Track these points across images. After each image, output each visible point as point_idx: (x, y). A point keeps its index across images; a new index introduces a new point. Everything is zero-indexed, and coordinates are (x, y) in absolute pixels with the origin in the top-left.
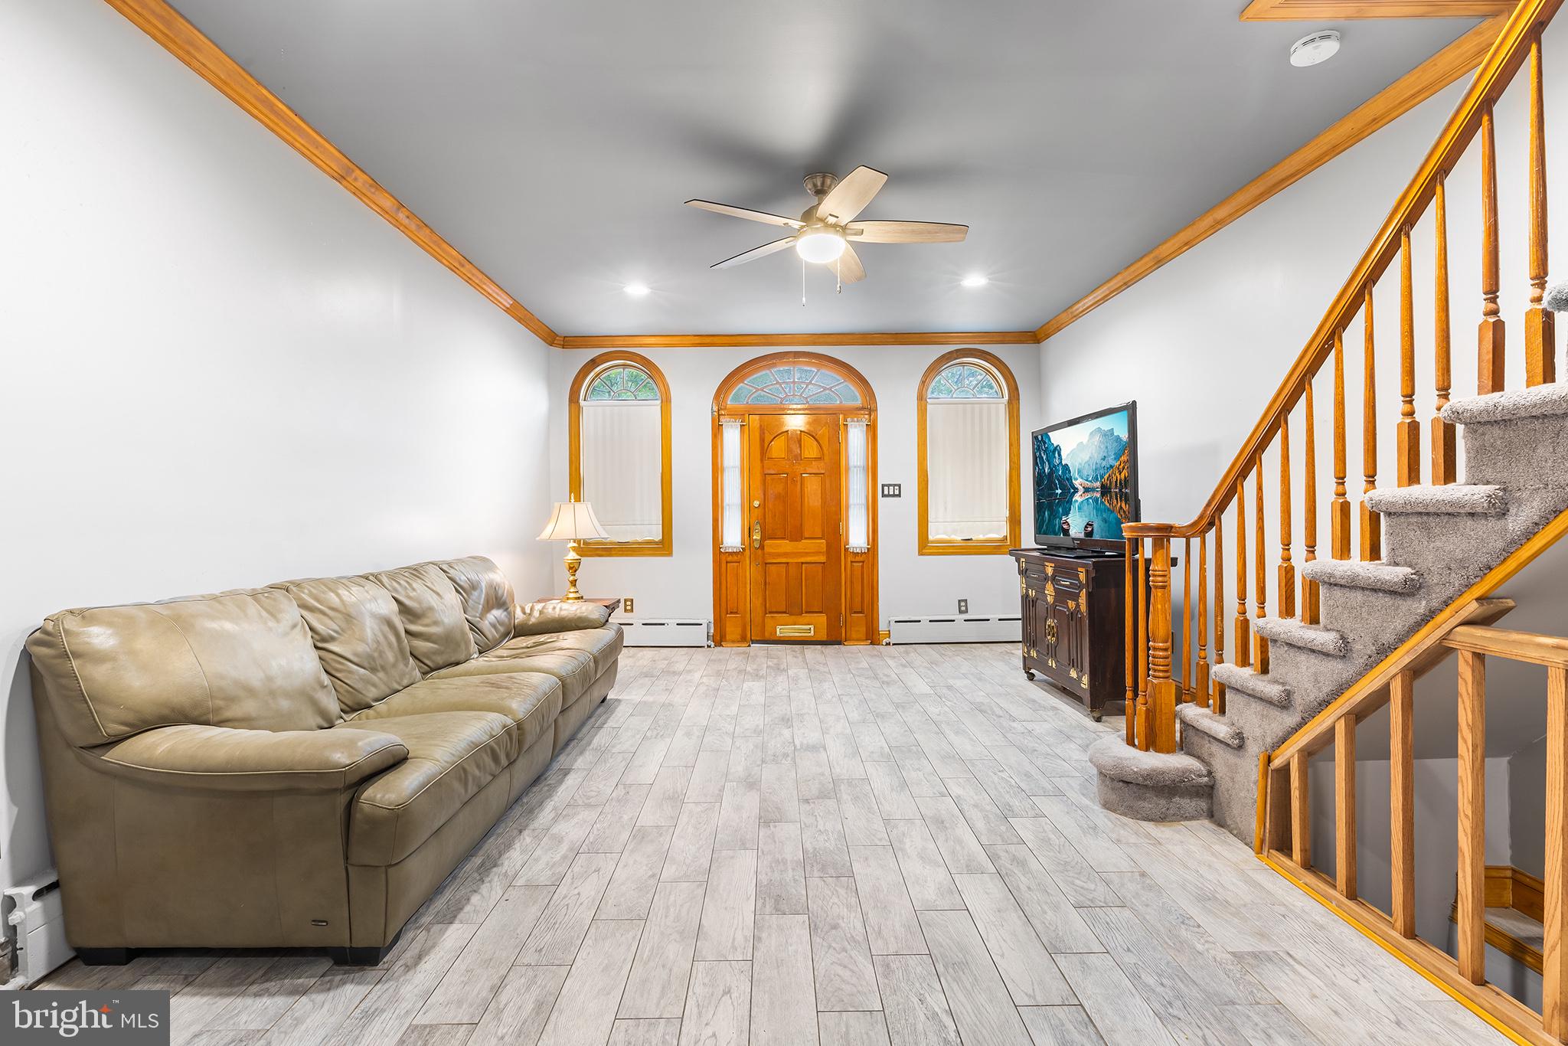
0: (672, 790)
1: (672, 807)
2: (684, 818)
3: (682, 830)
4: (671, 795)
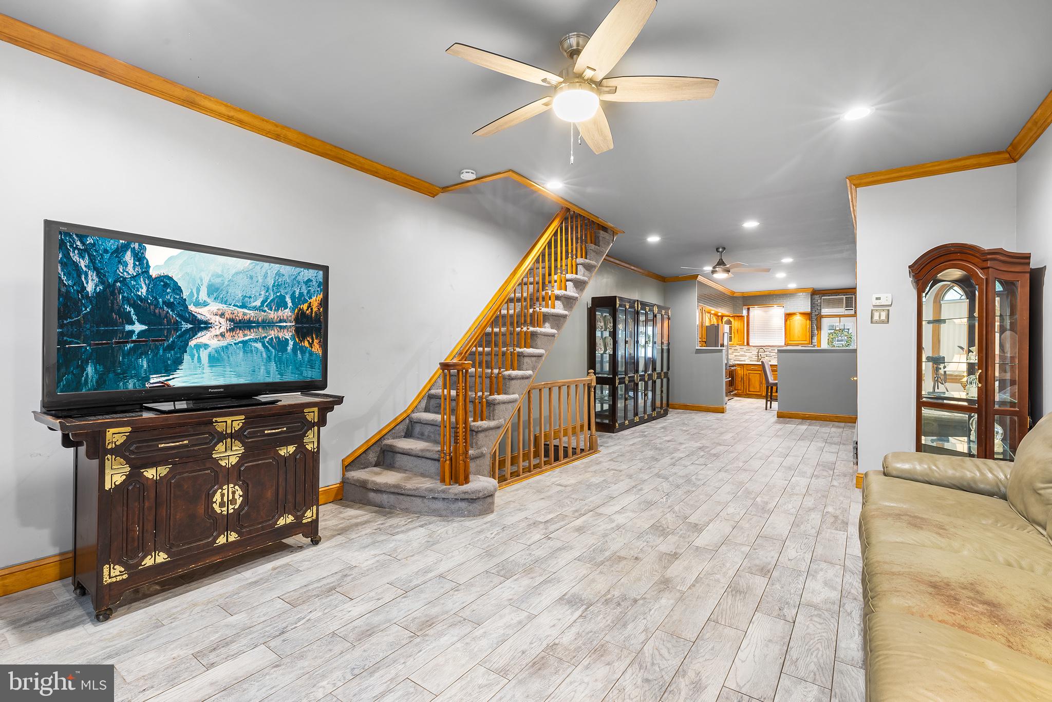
0: (737, 599)
1: (739, 584)
2: (731, 573)
3: (734, 566)
4: (738, 594)
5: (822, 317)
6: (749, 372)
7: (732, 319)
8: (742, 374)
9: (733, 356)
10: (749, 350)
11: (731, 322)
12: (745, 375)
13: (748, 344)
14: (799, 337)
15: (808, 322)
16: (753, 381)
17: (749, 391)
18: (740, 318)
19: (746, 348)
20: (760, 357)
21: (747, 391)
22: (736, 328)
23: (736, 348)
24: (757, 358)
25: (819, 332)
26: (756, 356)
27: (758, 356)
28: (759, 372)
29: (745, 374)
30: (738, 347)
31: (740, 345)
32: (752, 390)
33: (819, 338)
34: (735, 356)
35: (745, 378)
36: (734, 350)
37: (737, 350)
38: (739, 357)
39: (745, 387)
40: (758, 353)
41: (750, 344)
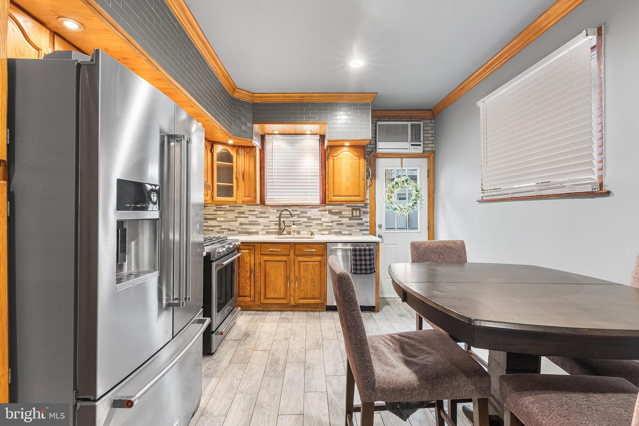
5: (376, 156)
6: (266, 258)
7: (233, 152)
8: (252, 262)
9: (237, 224)
10: (264, 213)
11: (232, 156)
12: (257, 265)
13: (262, 202)
14: (348, 189)
15: (362, 161)
16: (272, 276)
17: (266, 298)
18: (248, 150)
19: (259, 209)
20: (282, 226)
21: (262, 297)
22: (241, 170)
23: (242, 209)
24: (277, 227)
25: (373, 181)
26: (275, 224)
27: (280, 225)
28: (285, 258)
29: (257, 262)
30: (245, 208)
31: (249, 203)
32: (272, 296)
33: (373, 193)
34: (241, 224)
35: (257, 270)
36: (239, 213)
37: (243, 213)
38: (248, 227)
39: (258, 290)
40: (280, 217)
41: (267, 203)
